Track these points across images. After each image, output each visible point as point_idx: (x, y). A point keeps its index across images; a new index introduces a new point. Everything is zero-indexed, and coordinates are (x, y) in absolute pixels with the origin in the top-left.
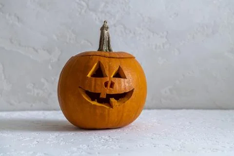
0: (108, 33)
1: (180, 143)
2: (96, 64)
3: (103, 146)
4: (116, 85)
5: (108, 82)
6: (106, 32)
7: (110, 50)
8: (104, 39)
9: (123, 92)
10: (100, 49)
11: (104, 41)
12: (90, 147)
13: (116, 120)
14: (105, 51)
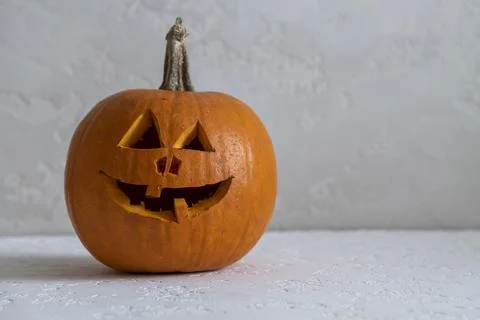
0: (183, 47)
1: (354, 300)
2: (141, 117)
3: (167, 307)
5: (165, 158)
6: (177, 44)
7: (188, 88)
9: (203, 184)
10: (165, 86)
12: (133, 310)
13: (190, 250)
14: (174, 89)
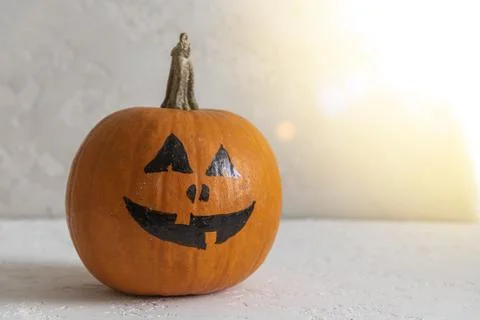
0: (188, 63)
4: (215, 193)
5: (195, 185)
6: (184, 61)
7: (193, 107)
8: (179, 79)
10: (169, 103)
11: (178, 83)
13: (212, 276)
14: (181, 107)
